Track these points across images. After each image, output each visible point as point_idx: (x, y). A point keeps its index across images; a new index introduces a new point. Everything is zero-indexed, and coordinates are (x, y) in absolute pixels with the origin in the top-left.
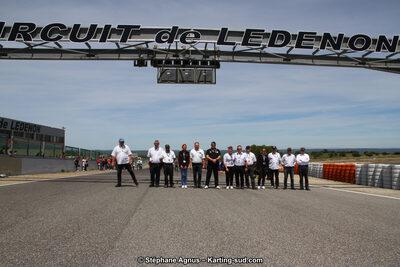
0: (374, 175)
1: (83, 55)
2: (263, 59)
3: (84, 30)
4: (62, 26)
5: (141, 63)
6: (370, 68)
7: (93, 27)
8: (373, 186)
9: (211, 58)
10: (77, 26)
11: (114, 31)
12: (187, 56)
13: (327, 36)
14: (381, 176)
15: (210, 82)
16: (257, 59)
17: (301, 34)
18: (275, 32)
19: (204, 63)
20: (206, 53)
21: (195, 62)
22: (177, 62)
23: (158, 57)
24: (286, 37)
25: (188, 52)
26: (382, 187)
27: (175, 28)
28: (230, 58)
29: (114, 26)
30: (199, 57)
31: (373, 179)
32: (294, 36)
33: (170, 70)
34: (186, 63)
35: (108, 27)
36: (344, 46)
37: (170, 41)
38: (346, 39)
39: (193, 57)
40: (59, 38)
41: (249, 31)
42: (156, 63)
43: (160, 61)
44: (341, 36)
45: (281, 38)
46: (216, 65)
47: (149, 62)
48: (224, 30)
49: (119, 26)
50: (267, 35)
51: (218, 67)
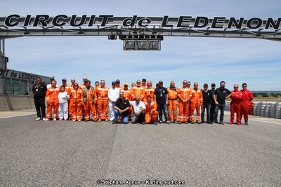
0: (265, 109)
1: (76, 33)
2: (191, 34)
3: (78, 19)
4: (65, 16)
5: (113, 37)
6: (263, 38)
7: (84, 16)
8: (264, 116)
9: (158, 34)
10: (74, 16)
11: (97, 19)
12: (142, 33)
13: (233, 19)
14: (269, 110)
15: (157, 49)
16: (187, 34)
17: (216, 19)
18: (198, 18)
19: (153, 37)
20: (154, 30)
21: (147, 37)
22: (136, 37)
23: (124, 33)
24: (206, 21)
25: (143, 30)
26: (269, 117)
27: (135, 17)
28: (170, 33)
29: (97, 16)
30: (150, 33)
31: (264, 112)
32: (211, 20)
33: (131, 42)
34: (142, 37)
35: (93, 17)
36: (244, 26)
37: (132, 25)
38: (245, 21)
39: (146, 33)
40: (63, 24)
41: (181, 18)
42: (122, 37)
43: (125, 36)
44: (242, 19)
45: (202, 21)
46: (161, 38)
47: (118, 37)
48: (166, 17)
49: (100, 16)
50: (193, 20)
51: (162, 39)
